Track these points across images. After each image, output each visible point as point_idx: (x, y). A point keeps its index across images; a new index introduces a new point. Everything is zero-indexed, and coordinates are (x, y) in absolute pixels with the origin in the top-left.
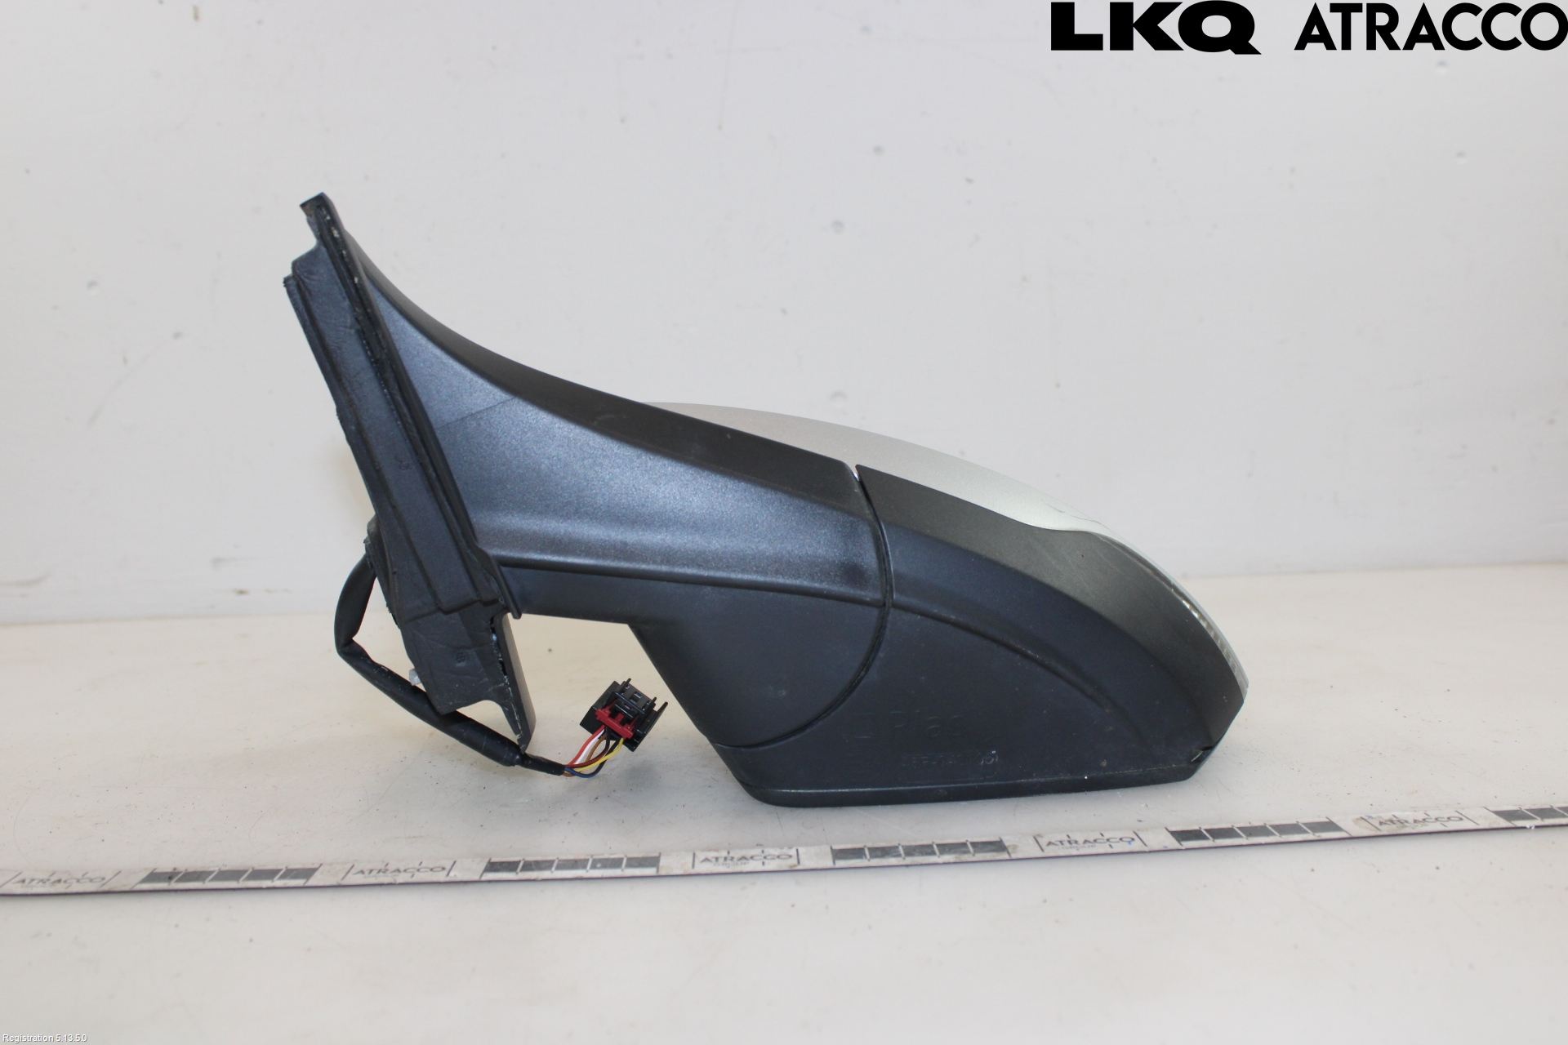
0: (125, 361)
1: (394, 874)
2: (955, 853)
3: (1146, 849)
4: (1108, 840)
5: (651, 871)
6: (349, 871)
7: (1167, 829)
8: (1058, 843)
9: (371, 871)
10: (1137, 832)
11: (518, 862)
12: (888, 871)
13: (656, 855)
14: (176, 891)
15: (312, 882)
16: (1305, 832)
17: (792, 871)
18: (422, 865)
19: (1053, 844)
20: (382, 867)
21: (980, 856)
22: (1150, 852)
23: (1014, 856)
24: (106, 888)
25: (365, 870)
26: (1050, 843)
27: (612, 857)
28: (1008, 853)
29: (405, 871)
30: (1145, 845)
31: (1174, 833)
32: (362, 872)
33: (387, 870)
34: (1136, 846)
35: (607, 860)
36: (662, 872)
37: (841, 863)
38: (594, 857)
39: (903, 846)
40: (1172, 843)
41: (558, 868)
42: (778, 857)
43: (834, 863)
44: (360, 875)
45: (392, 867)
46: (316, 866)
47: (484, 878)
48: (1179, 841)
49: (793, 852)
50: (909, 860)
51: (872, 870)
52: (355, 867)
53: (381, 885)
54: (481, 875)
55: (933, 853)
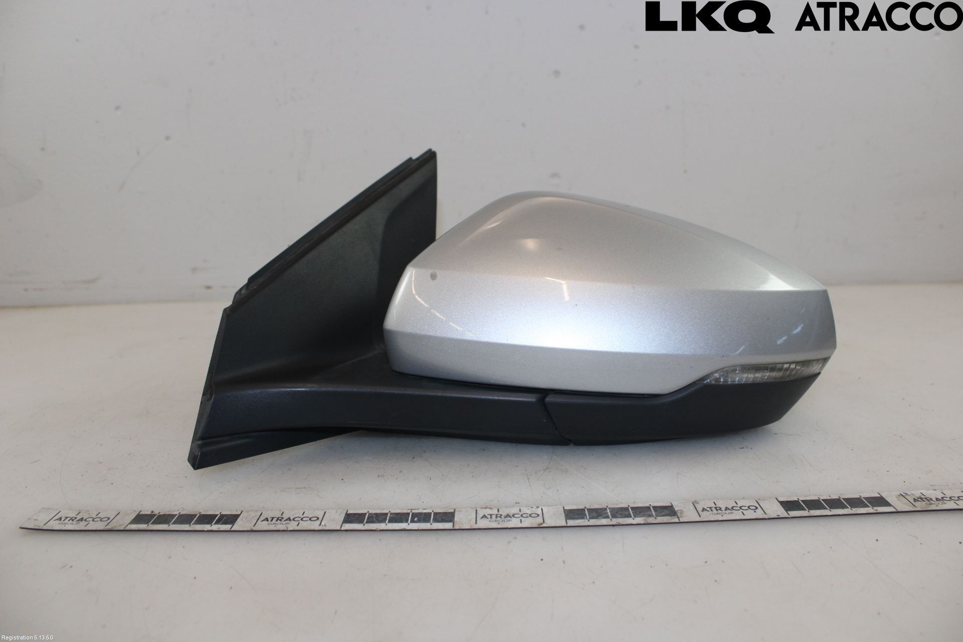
0: (138, 153)
1: (287, 522)
2: (643, 516)
3: (766, 517)
4: (740, 507)
5: (448, 525)
6: (258, 519)
7: (776, 499)
8: (709, 509)
9: (273, 519)
10: (758, 501)
11: (364, 514)
12: (601, 529)
13: (452, 511)
14: (152, 531)
15: (235, 527)
16: (866, 506)
17: (539, 527)
18: (305, 515)
19: (706, 510)
20: (279, 515)
21: (660, 519)
22: (769, 519)
23: (682, 520)
24: (109, 527)
25: (269, 518)
26: (704, 510)
27: (424, 511)
28: (678, 518)
29: (293, 519)
30: (765, 513)
31: (782, 503)
32: (267, 519)
33: (283, 518)
34: (759, 514)
35: (421, 514)
36: (457, 527)
37: (571, 523)
38: (413, 511)
39: (609, 508)
40: (782, 512)
41: (391, 521)
42: (530, 515)
43: (567, 523)
44: (265, 522)
45: (285, 516)
46: (239, 513)
47: (343, 528)
48: (786, 511)
49: (539, 512)
50: (615, 521)
51: (591, 528)
52: (263, 514)
53: (279, 531)
54: (341, 526)
55: (629, 516)
